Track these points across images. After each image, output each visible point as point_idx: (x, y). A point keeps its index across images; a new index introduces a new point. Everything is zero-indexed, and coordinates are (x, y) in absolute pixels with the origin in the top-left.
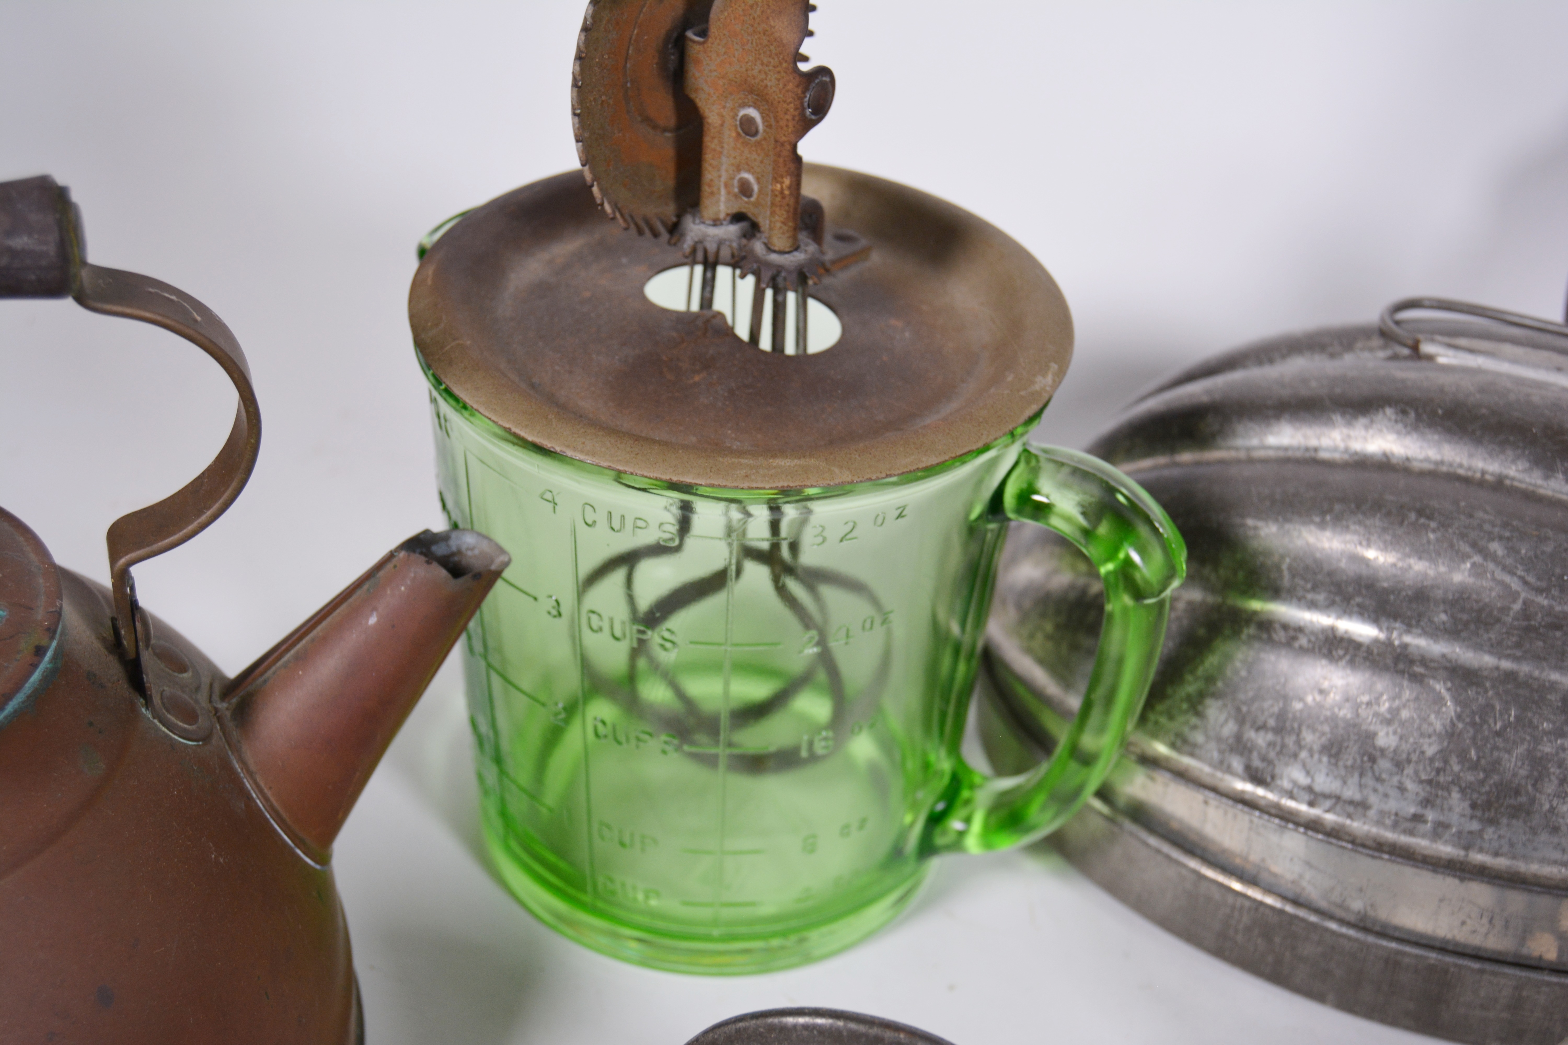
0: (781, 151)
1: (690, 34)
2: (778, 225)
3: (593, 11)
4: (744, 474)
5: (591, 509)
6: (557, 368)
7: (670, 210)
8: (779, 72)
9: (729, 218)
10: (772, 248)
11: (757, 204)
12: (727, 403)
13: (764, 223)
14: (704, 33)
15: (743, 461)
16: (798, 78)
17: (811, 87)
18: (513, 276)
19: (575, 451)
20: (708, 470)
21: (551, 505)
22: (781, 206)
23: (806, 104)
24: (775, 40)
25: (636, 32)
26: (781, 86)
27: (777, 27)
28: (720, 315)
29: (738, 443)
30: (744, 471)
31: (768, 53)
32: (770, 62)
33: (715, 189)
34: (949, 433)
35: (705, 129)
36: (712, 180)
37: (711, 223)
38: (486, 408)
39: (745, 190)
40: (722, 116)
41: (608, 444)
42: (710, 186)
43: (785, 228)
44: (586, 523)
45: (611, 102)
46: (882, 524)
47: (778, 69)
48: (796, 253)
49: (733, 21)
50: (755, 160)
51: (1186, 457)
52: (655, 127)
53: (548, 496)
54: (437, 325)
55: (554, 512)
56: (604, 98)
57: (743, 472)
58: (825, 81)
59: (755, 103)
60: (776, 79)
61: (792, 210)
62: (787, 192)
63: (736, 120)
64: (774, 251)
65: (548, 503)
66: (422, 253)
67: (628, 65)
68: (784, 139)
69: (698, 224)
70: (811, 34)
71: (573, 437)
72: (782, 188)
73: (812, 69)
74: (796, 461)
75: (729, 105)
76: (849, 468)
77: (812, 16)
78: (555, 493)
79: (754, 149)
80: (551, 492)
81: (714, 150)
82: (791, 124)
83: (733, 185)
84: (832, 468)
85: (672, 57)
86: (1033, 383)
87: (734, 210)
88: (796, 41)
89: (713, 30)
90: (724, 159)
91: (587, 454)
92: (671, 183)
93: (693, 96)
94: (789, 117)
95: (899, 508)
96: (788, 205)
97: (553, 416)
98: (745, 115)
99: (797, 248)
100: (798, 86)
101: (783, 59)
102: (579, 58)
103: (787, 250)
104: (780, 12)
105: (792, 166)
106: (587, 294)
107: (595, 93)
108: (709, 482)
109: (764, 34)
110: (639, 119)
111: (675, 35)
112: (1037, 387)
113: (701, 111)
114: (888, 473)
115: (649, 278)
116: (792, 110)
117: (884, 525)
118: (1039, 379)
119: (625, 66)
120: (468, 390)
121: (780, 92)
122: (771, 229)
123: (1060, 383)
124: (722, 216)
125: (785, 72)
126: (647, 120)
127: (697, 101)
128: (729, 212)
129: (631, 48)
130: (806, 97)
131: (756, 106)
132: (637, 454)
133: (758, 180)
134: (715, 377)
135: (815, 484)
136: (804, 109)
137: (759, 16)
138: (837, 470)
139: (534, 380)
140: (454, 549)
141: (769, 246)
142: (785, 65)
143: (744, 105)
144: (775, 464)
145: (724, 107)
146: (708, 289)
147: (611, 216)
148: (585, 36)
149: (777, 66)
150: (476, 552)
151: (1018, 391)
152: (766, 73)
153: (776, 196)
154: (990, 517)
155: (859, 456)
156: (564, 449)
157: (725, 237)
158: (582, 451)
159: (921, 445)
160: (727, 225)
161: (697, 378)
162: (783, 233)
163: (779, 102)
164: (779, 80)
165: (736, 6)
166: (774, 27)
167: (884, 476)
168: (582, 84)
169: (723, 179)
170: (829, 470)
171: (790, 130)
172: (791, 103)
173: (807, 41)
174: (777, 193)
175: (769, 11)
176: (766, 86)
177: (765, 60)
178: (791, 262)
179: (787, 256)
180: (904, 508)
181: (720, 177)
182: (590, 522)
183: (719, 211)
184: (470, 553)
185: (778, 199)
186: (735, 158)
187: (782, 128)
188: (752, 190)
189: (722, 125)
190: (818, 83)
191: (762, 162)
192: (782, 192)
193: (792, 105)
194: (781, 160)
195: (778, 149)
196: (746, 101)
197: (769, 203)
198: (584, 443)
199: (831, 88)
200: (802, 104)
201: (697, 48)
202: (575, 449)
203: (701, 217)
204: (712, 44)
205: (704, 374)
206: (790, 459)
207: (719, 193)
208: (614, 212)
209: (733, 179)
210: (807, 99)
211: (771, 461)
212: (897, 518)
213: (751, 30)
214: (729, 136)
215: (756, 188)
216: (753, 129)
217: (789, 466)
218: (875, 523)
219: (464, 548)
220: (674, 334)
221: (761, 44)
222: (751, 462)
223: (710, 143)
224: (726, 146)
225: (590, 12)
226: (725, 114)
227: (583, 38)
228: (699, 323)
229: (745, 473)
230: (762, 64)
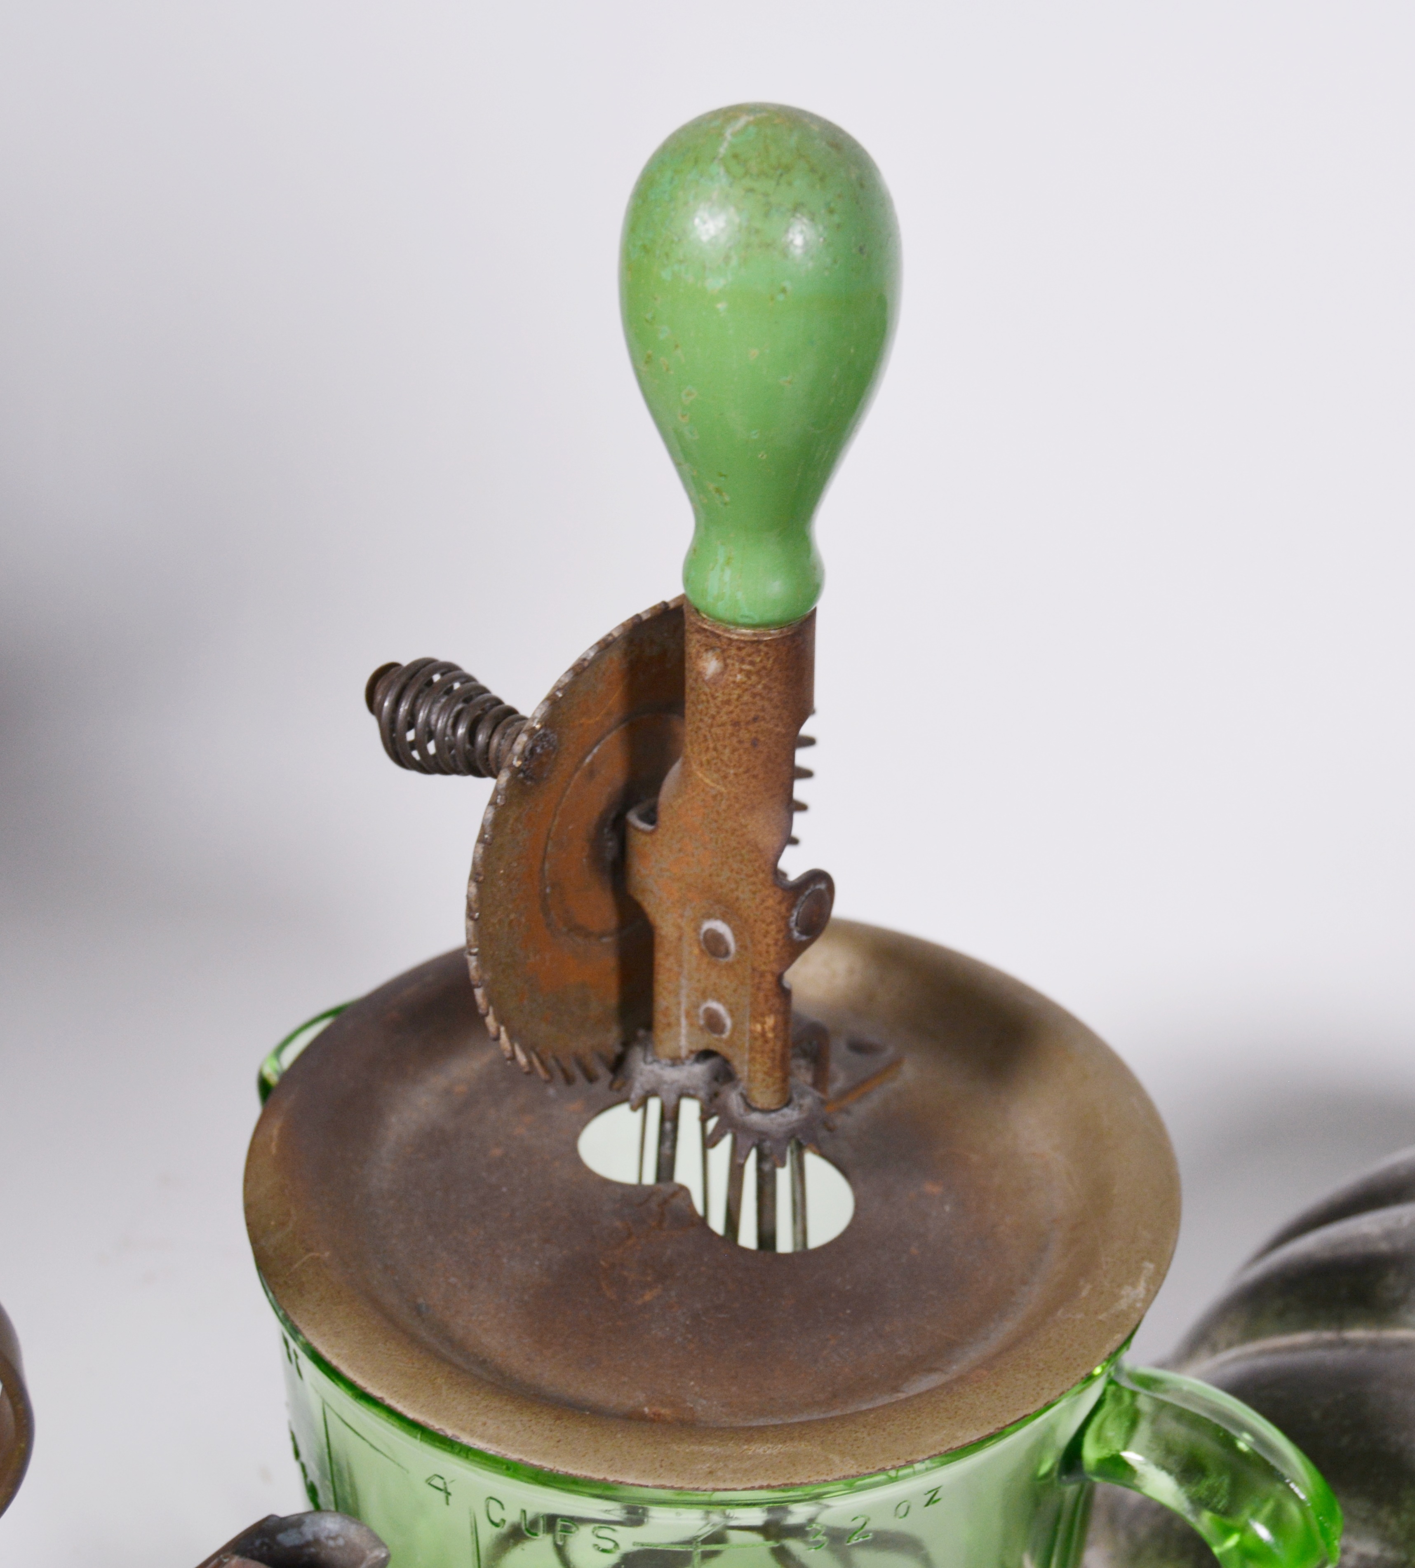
0: (760, 983)
1: (633, 818)
2: (760, 1076)
3: (494, 814)
4: (708, 1470)
5: (498, 1505)
6: (453, 1280)
7: (612, 1039)
8: (754, 883)
9: (693, 1057)
10: (754, 1105)
11: (730, 1042)
12: (690, 1336)
13: (742, 1068)
14: (651, 817)
15: (706, 1449)
16: (780, 893)
17: (799, 902)
18: (394, 1119)
19: (472, 1436)
20: (657, 1465)
21: (442, 1495)
22: (763, 1052)
23: (792, 925)
24: (748, 842)
25: (556, 822)
26: (758, 901)
27: (749, 827)
28: (684, 1190)
29: (704, 1402)
30: (708, 1465)
31: (739, 858)
32: (742, 870)
33: (672, 1019)
34: (995, 1391)
35: (658, 940)
36: (667, 1008)
37: (669, 1062)
38: (350, 1366)
39: (713, 1023)
40: (679, 928)
41: (518, 1424)
42: (666, 1015)
43: (770, 1080)
44: (492, 1522)
45: (523, 920)
46: (905, 1515)
47: (752, 879)
48: (786, 1111)
49: (689, 812)
50: (726, 987)
51: (1357, 1334)
52: (588, 935)
53: (438, 1482)
54: (282, 1224)
55: (448, 1504)
56: (512, 916)
57: (705, 1467)
58: (819, 890)
59: (724, 916)
60: (750, 890)
61: (778, 1057)
62: (770, 1035)
63: (698, 934)
64: (755, 1110)
65: (438, 1492)
66: (265, 1088)
67: (547, 866)
68: (763, 968)
69: (651, 1063)
70: (794, 842)
71: (470, 1414)
72: (763, 1029)
73: (800, 877)
74: (780, 1446)
75: (688, 913)
76: (854, 1455)
77: (798, 817)
78: (447, 1480)
79: (724, 972)
80: (442, 1478)
81: (670, 970)
82: (772, 949)
83: (697, 1016)
84: (831, 1456)
85: (610, 844)
86: (1116, 1298)
87: (701, 1046)
88: (776, 846)
89: (664, 817)
90: (683, 982)
91: (490, 1441)
92: (612, 1001)
93: (639, 898)
94: (769, 940)
95: (930, 1492)
96: (773, 1051)
97: (443, 1380)
98: (709, 931)
99: (788, 1103)
100: (780, 903)
101: (760, 867)
102: (475, 877)
103: (773, 1107)
104: (753, 808)
105: (776, 1002)
106: (497, 1152)
107: (499, 913)
108: (658, 1482)
109: (733, 834)
110: (565, 929)
111: (612, 815)
112: (1123, 1305)
113: (651, 918)
114: (909, 1459)
115: (584, 1124)
116: (773, 933)
117: (909, 1515)
118: (1127, 1290)
119: (542, 870)
120: (325, 1335)
121: (757, 907)
122: (751, 1079)
123: (1156, 1292)
124: (684, 1053)
125: (763, 884)
126: (577, 929)
127: (645, 904)
128: (694, 1048)
129: (550, 843)
130: (792, 915)
131: (724, 918)
132: (559, 1441)
133: (732, 1013)
134: (673, 1293)
135: (806, 1481)
136: (790, 930)
137: (725, 811)
138: (836, 1459)
139: (420, 1300)
140: (310, 1537)
141: (749, 1101)
142: (761, 876)
143: (709, 916)
144: (750, 1453)
145: (682, 916)
146: (668, 1144)
147: (526, 1069)
148: (484, 848)
149: (751, 876)
150: (341, 1542)
151: (1096, 1313)
152: (736, 882)
153: (755, 1039)
154: (1064, 1477)
155: (869, 1434)
156: (457, 1433)
157: (688, 1083)
158: (482, 1437)
159: (956, 1412)
160: (691, 1064)
161: (648, 1297)
162: (767, 1087)
163: (756, 921)
164: (754, 893)
165: (694, 794)
166: (746, 826)
167: (903, 1464)
168: (480, 915)
169: (683, 1007)
170: (827, 1459)
171: (772, 958)
172: (771, 923)
173: (789, 850)
174: (756, 1035)
175: (737, 806)
176: (737, 899)
177: (735, 866)
178: (780, 1125)
179: (773, 1115)
180: (936, 1491)
181: (679, 1004)
182: (497, 1520)
183: (680, 1048)
184: (331, 1543)
185: (759, 1043)
186: (699, 981)
187: (760, 954)
188: (724, 1026)
189: (680, 939)
190: (810, 894)
191: (735, 991)
192: (763, 1034)
193: (773, 927)
194: (761, 995)
195: (757, 980)
196: (712, 911)
197: (747, 1045)
198: (485, 1424)
199: (828, 897)
200: (787, 925)
201: (644, 839)
202: (472, 1433)
203: (655, 1054)
204: (664, 835)
205: (657, 1291)
206: (772, 1443)
207: (678, 1024)
208: (530, 1062)
209: (697, 1007)
210: (794, 918)
211: (745, 1447)
212: (927, 1505)
213: (714, 826)
214: (691, 953)
215: (728, 1022)
216: (722, 949)
217: (771, 1454)
218: (896, 1515)
219: (322, 1536)
220: (618, 1224)
221: (728, 845)
222: (718, 1450)
223: (664, 962)
224: (686, 966)
225: (490, 816)
226: (683, 924)
227: (480, 851)
228: (653, 1205)
229: (709, 1467)
230: (732, 871)
